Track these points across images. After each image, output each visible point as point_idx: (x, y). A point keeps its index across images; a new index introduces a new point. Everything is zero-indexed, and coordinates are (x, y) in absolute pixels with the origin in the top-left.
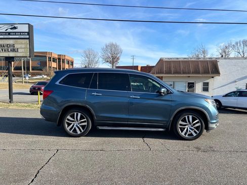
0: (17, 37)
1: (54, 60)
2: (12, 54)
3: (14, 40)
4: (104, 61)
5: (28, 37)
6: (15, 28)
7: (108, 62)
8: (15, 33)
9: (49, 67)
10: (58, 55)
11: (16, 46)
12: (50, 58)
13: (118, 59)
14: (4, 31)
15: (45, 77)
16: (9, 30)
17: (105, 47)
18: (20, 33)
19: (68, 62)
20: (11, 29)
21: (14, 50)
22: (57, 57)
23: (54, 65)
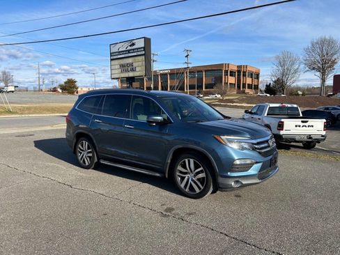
0: (135, 54)
1: (232, 74)
2: (131, 74)
3: (133, 58)
4: (307, 68)
5: (143, 52)
6: (133, 44)
7: (314, 69)
8: (133, 50)
9: (225, 83)
10: (238, 67)
11: (135, 65)
12: (226, 72)
13: (334, 62)
14: (124, 49)
15: (219, 96)
16: (129, 48)
17: (310, 45)
18: (138, 49)
19: (252, 74)
20: (130, 46)
21: (133, 70)
22: (236, 69)
23: (232, 80)
